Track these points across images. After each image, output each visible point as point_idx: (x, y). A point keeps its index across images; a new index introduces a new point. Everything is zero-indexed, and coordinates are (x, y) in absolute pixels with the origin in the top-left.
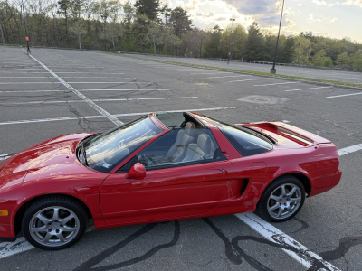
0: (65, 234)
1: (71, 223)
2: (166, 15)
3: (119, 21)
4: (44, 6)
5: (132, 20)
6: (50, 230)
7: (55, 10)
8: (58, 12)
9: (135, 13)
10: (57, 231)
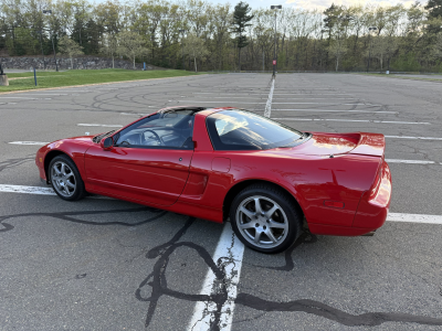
3: (399, 32)
4: (308, 26)
5: (419, 28)
7: (319, 29)
8: (323, 31)
9: (424, 19)
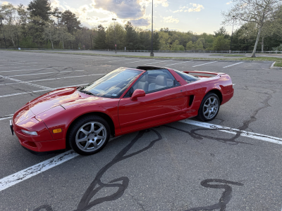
0: (98, 141)
1: (101, 134)
2: (58, 16)
6: (89, 140)
9: (29, 16)
10: (93, 140)
